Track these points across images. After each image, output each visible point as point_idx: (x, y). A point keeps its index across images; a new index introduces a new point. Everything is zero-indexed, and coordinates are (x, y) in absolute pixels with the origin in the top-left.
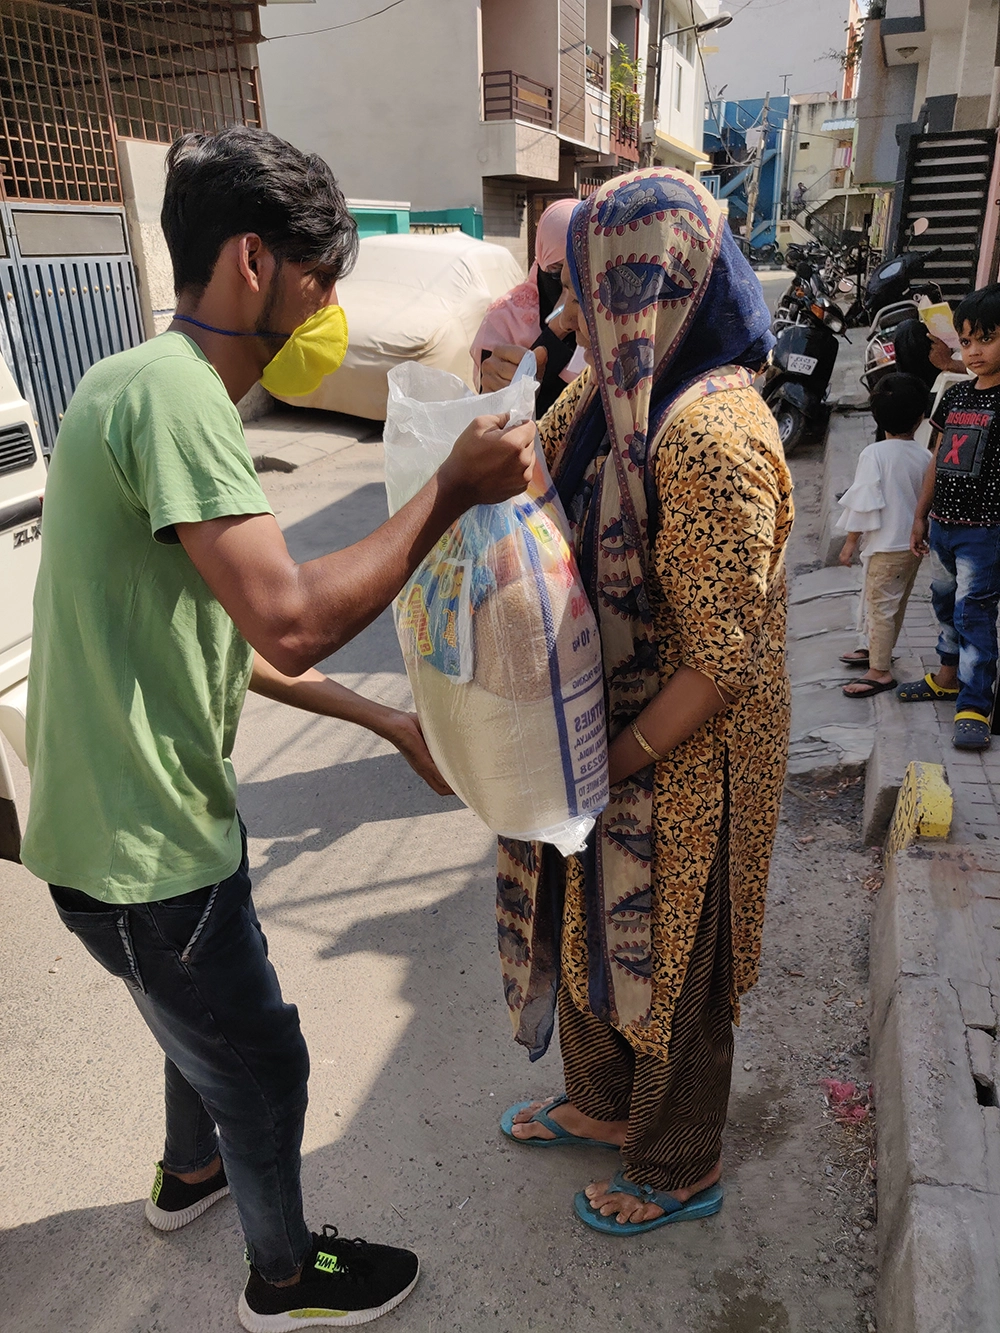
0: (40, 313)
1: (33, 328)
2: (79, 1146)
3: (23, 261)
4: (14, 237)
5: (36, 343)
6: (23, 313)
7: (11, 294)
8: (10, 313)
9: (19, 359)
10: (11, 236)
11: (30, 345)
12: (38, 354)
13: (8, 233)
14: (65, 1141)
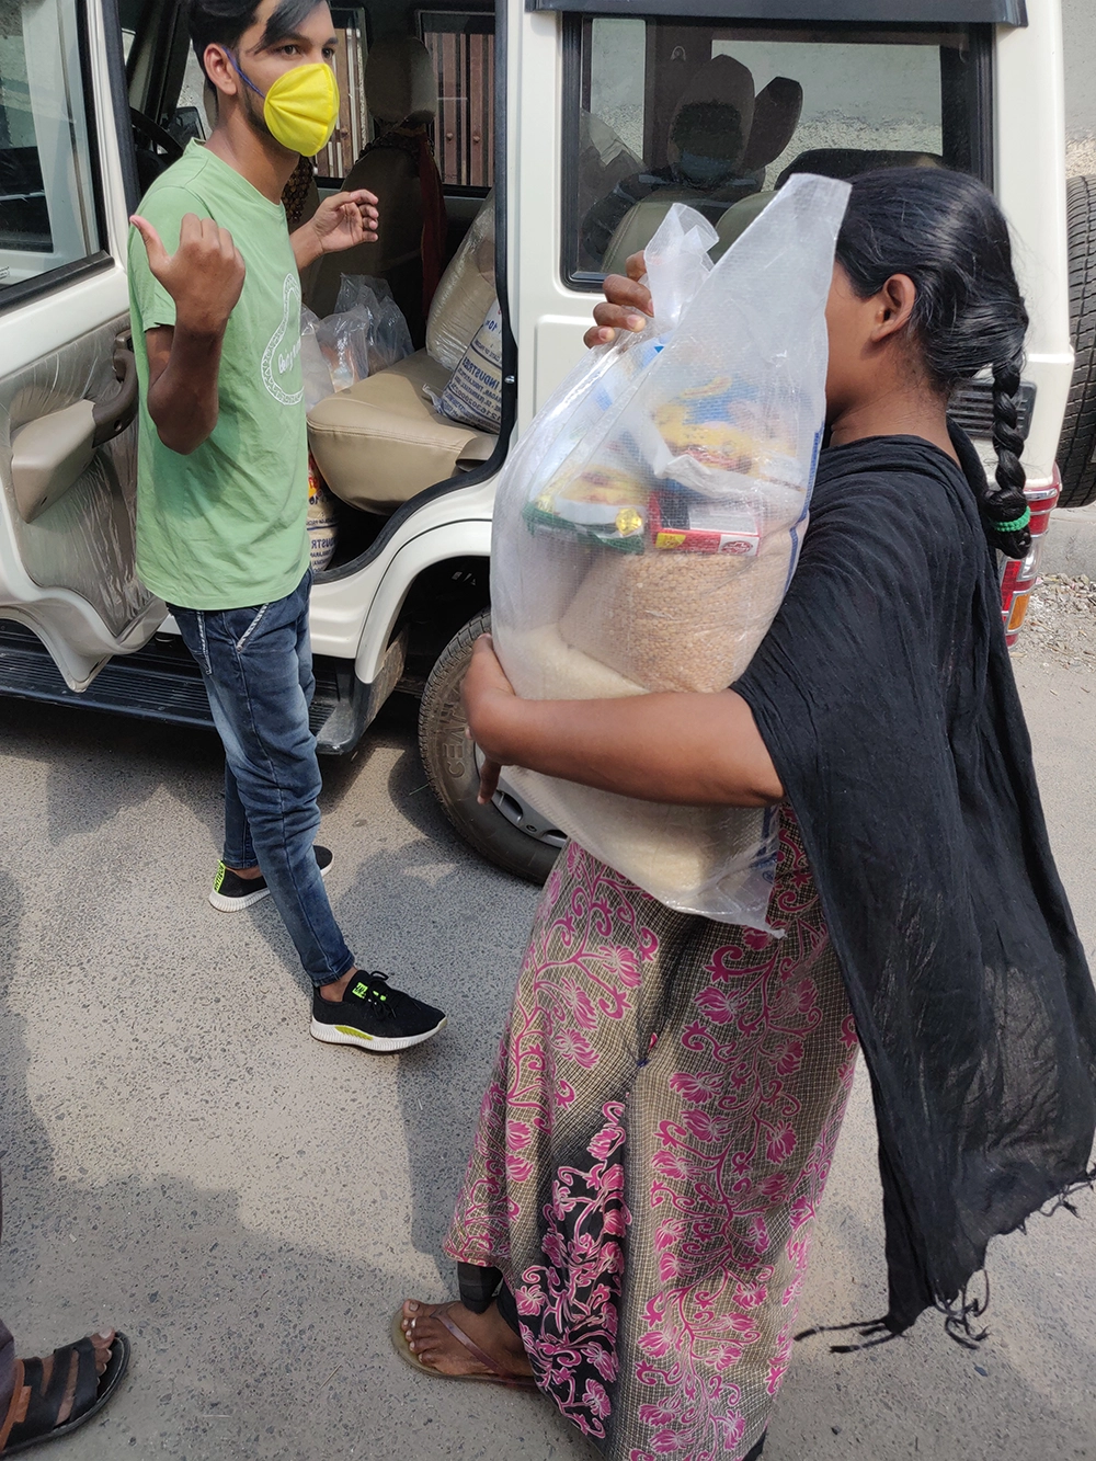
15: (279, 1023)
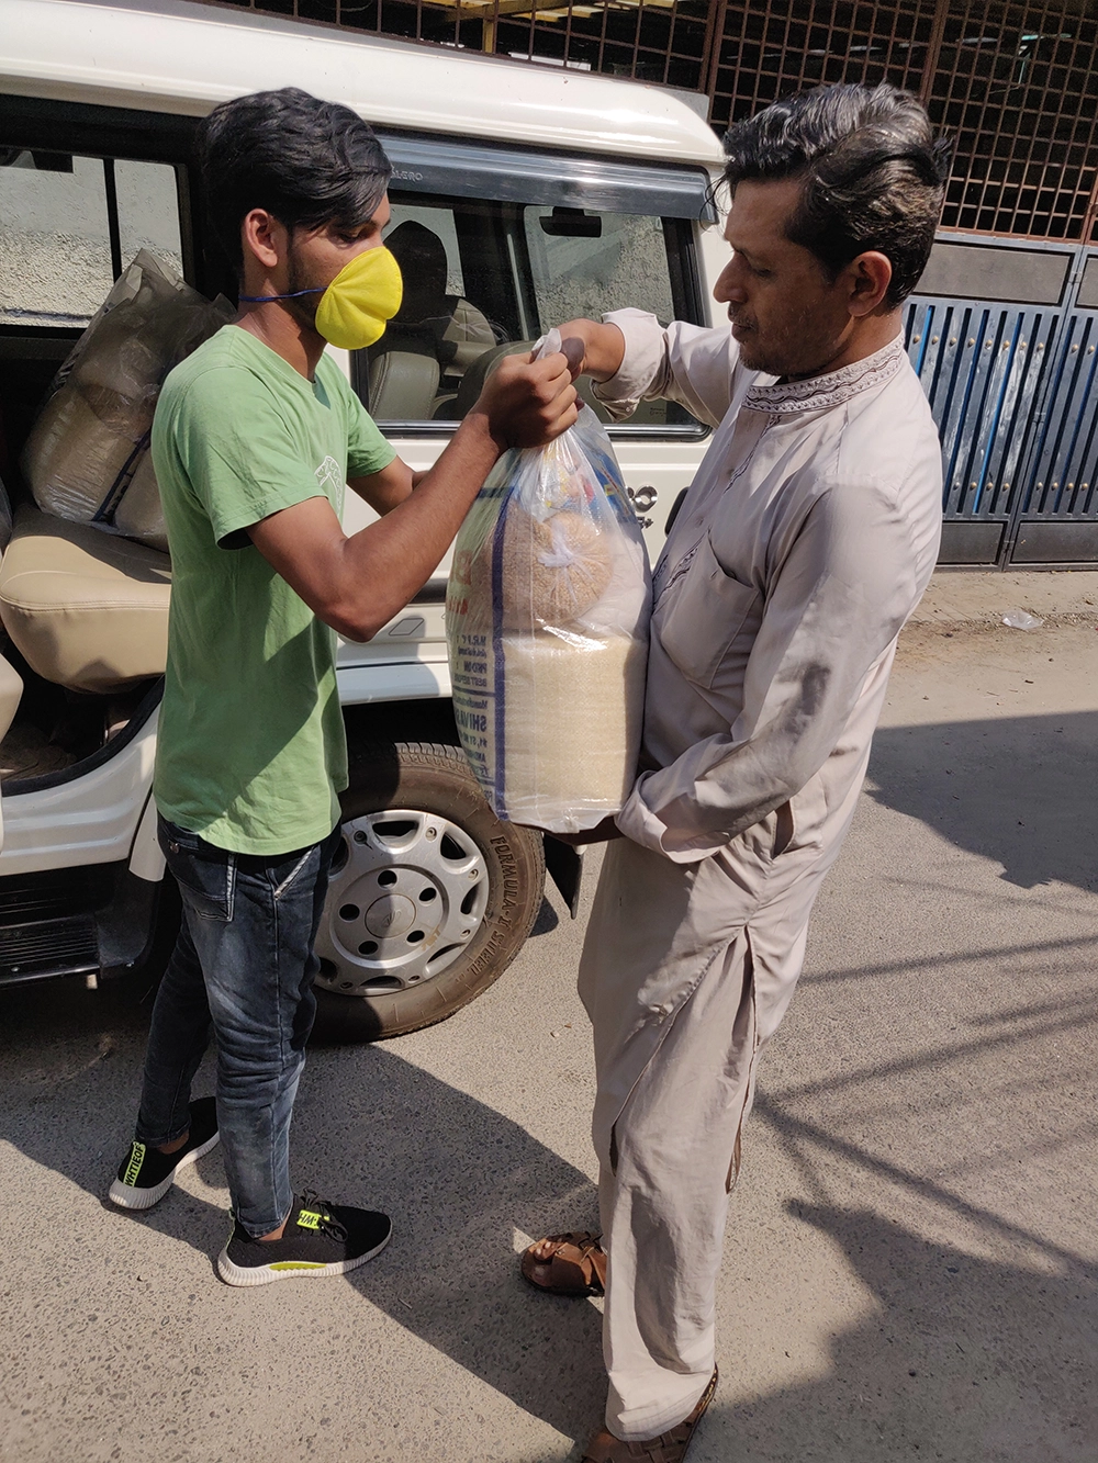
0: (1068, 369)
1: (1052, 385)
2: (422, 1211)
3: (1074, 311)
4: (1077, 285)
5: (1047, 402)
6: (1048, 368)
7: (1042, 345)
8: (1032, 365)
9: (1020, 414)
10: (1073, 283)
11: (1040, 402)
12: (1044, 414)
13: (1071, 280)
14: (418, 1198)
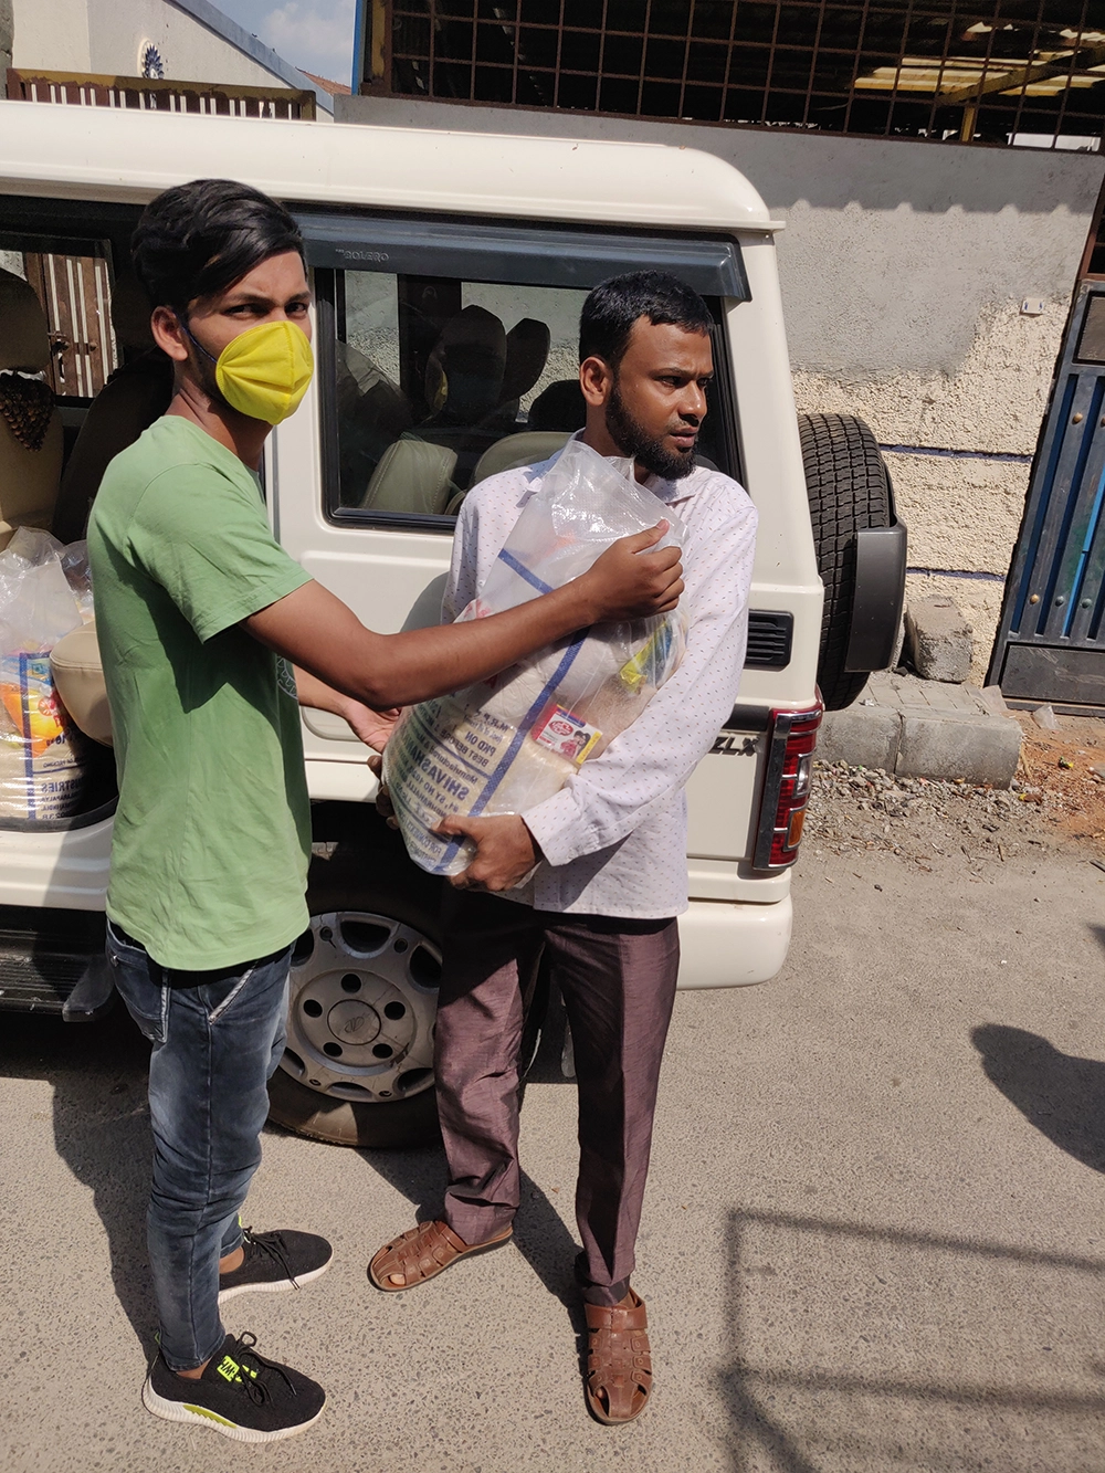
15: (17, 1361)
